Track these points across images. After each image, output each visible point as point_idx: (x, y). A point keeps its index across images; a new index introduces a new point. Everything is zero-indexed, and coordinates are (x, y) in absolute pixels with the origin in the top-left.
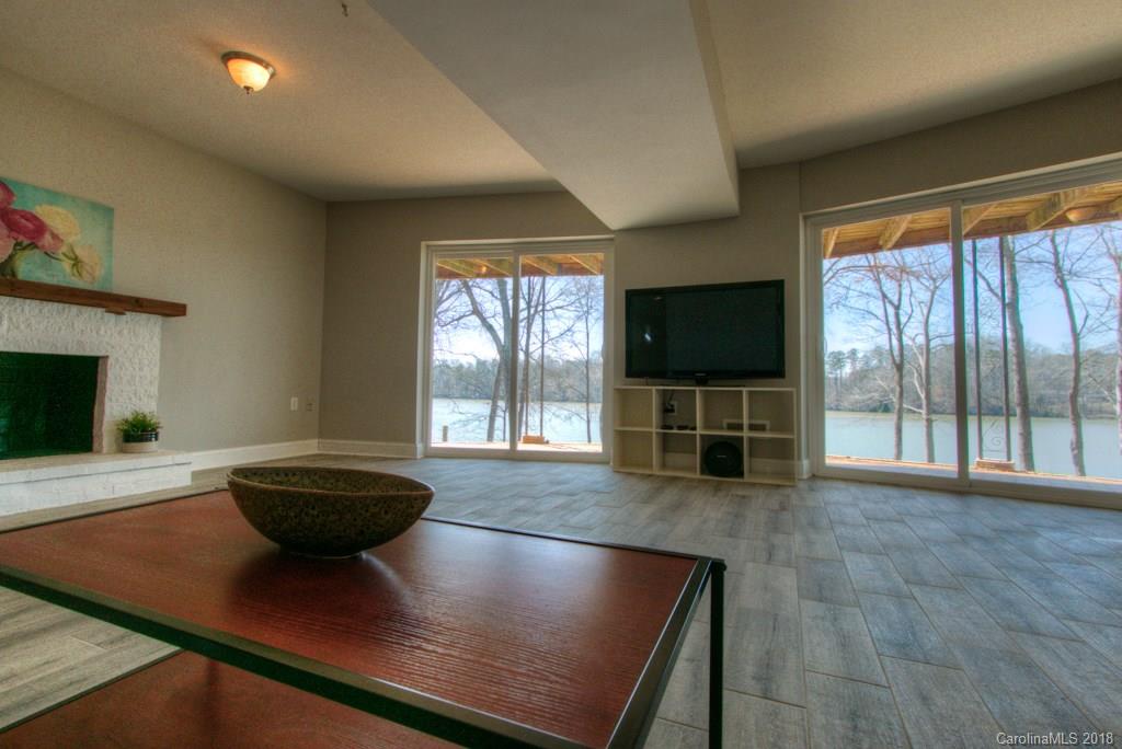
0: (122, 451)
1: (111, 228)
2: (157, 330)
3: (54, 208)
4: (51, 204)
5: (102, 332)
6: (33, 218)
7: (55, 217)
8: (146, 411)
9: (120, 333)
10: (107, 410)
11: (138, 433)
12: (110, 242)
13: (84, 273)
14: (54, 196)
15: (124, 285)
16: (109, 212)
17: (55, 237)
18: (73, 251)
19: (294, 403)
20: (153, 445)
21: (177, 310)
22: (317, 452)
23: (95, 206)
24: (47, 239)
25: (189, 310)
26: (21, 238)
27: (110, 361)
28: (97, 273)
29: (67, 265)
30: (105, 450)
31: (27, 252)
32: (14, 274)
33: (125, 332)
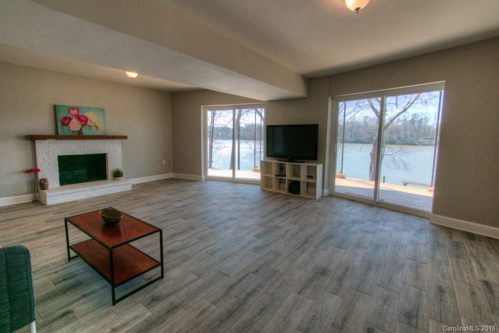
0: (114, 180)
1: (104, 116)
2: (120, 144)
3: (90, 113)
4: (89, 111)
5: (105, 146)
6: (85, 117)
7: (90, 115)
8: (119, 168)
9: (110, 146)
10: (109, 169)
11: (118, 174)
12: (105, 120)
13: (99, 130)
14: (89, 109)
15: (110, 133)
16: (103, 110)
17: (91, 121)
18: (95, 124)
19: (164, 162)
20: (121, 178)
21: (125, 137)
22: (172, 177)
23: (99, 110)
24: (89, 123)
25: (128, 138)
26: (83, 123)
27: (108, 154)
28: (102, 129)
29: (94, 129)
30: (110, 179)
31: (85, 126)
32: (82, 133)
33: (112, 146)
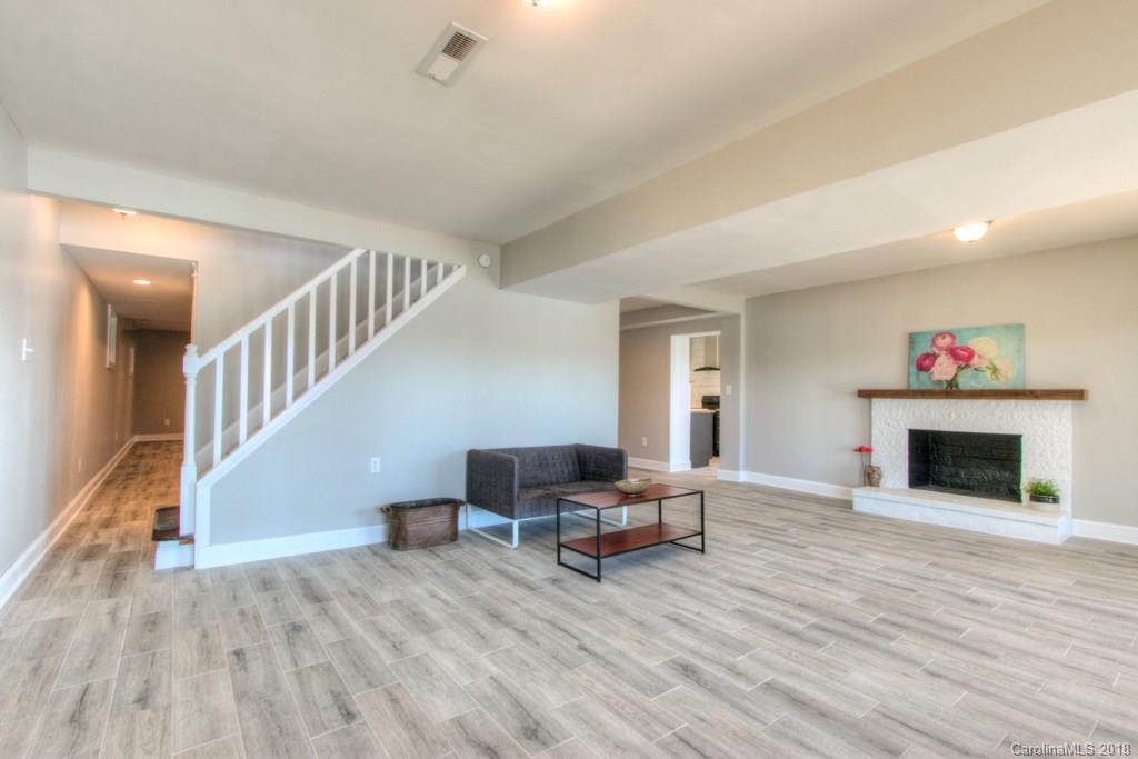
1: (1021, 341)
3: (980, 339)
4: (979, 336)
5: (1015, 417)
6: (967, 349)
7: (980, 344)
9: (1030, 417)
11: (1042, 495)
12: (1020, 351)
13: (999, 376)
14: (980, 330)
15: (1035, 381)
16: (1020, 328)
17: (980, 357)
18: (992, 364)
21: (1080, 394)
23: (1007, 327)
24: (975, 361)
25: (1088, 395)
26: (961, 362)
27: (1024, 438)
28: (1010, 375)
29: (988, 374)
30: (1023, 503)
31: (965, 370)
32: (957, 386)
33: (1035, 417)
